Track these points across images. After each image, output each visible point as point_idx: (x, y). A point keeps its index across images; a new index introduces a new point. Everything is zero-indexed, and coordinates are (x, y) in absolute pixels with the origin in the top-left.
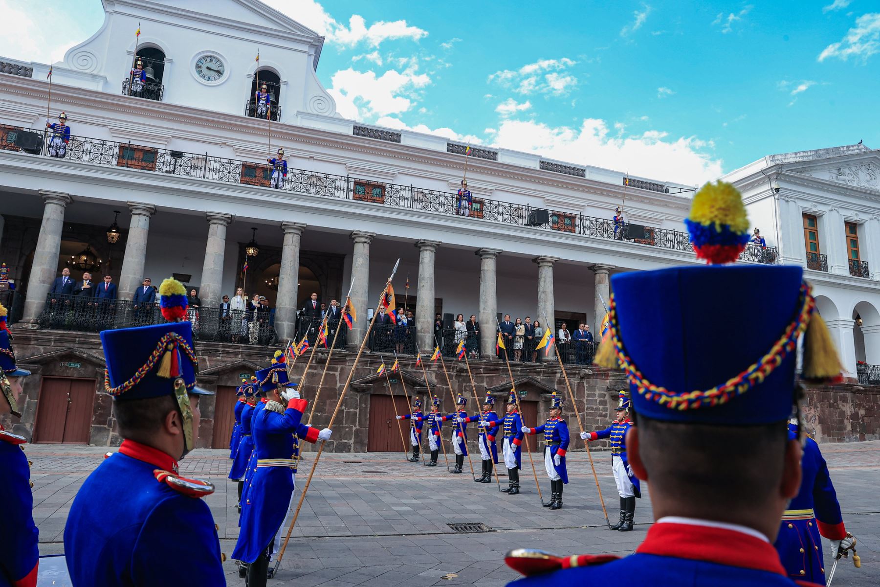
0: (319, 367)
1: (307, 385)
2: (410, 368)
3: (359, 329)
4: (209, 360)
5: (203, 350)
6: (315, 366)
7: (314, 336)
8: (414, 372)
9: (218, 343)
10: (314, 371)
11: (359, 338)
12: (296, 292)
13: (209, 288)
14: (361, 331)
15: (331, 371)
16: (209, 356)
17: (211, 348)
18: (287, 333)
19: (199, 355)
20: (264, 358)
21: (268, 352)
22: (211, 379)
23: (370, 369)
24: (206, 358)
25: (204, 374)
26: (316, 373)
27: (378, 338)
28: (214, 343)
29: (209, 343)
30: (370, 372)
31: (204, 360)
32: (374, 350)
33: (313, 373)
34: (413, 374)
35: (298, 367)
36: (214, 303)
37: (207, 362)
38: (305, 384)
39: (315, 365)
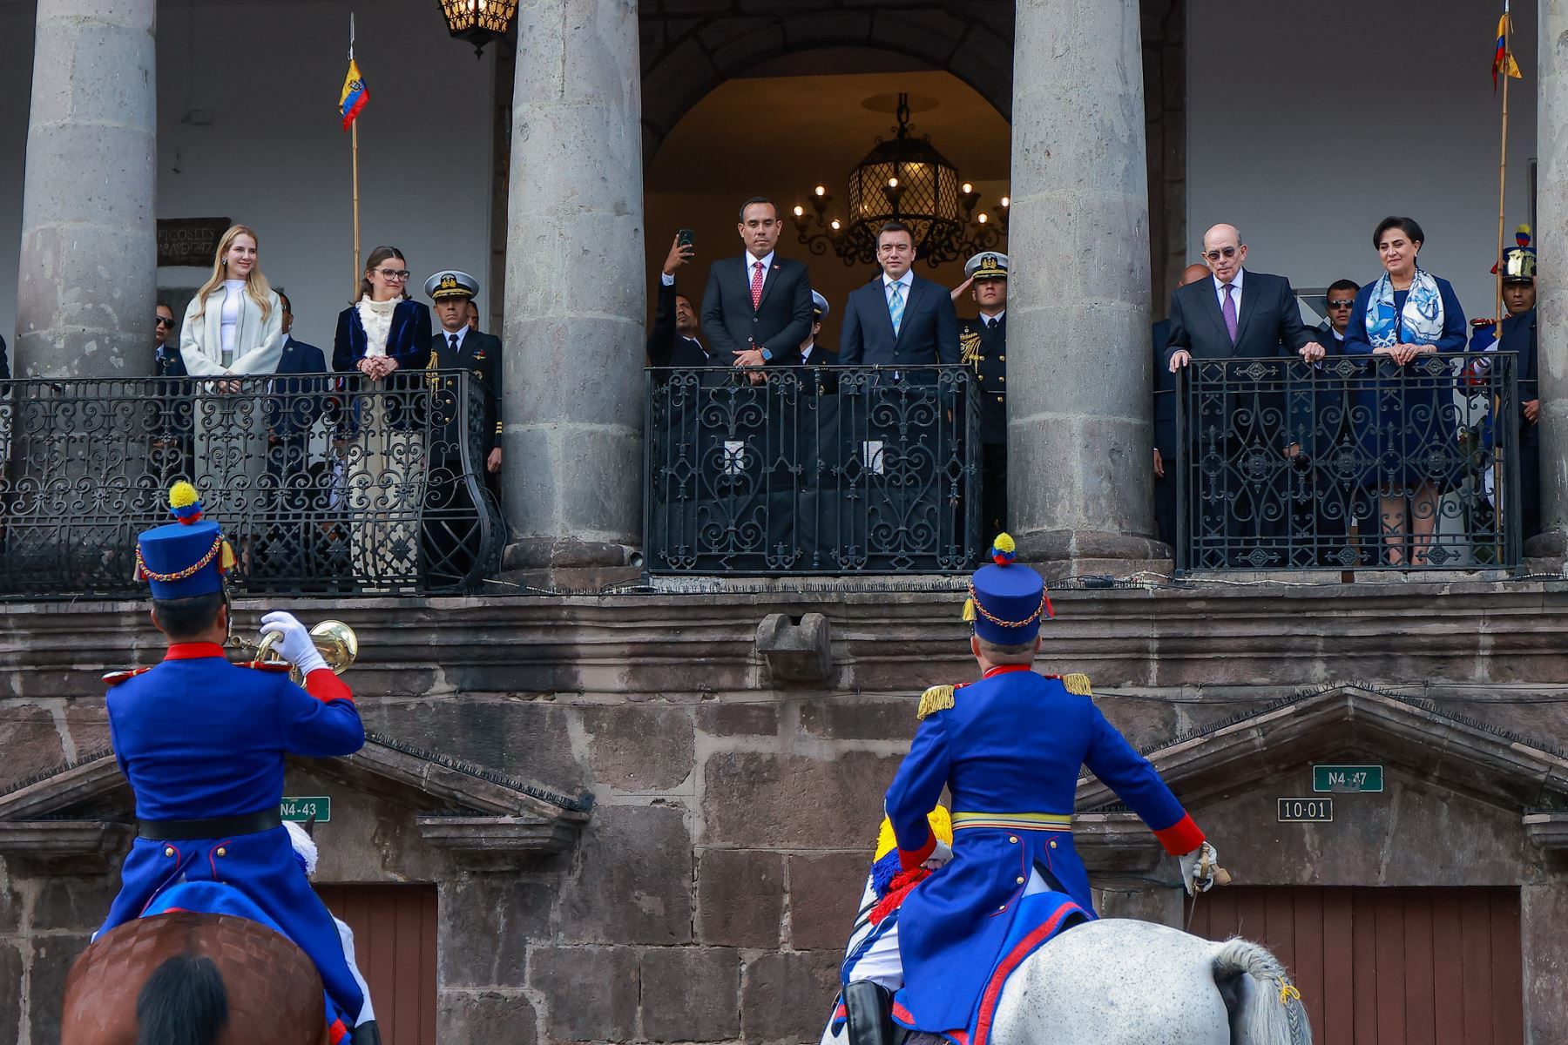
0: (795, 714)
1: (717, 844)
2: (1481, 670)
3: (1077, 420)
4: (75, 724)
5: (31, 657)
6: (770, 710)
7: (745, 500)
8: (1520, 701)
9: (108, 607)
10: (763, 746)
11: (1079, 483)
12: (619, 209)
13: (57, 253)
14: (1091, 433)
15: (885, 735)
16: (72, 698)
17: (74, 642)
18: (566, 495)
19: (10, 695)
20: (417, 684)
21: (433, 639)
22: (62, 841)
23: (1167, 703)
24: (56, 707)
25: (17, 817)
26: (773, 759)
27: (1213, 464)
28: (82, 607)
29: (53, 608)
30: (1170, 723)
31: (43, 725)
32: (1192, 561)
33: (753, 757)
34: (1516, 712)
35: (649, 726)
36: (91, 347)
37: (64, 731)
38: (706, 837)
39: (766, 698)
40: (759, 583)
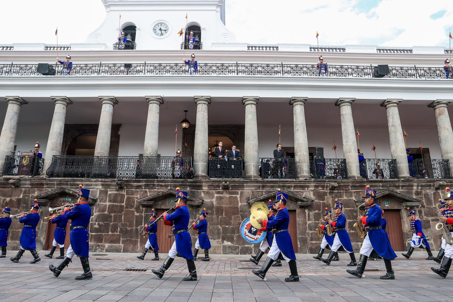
0: (225, 192)
1: (217, 205)
2: (292, 189)
3: (252, 164)
4: (149, 192)
5: (145, 185)
6: (222, 192)
7: (220, 171)
8: (296, 192)
9: (154, 180)
10: (222, 195)
11: (253, 170)
12: (206, 142)
13: (149, 144)
14: (254, 165)
15: (234, 194)
16: (149, 189)
17: (150, 183)
18: (201, 170)
19: (143, 189)
20: (186, 188)
21: (188, 184)
22: (149, 203)
23: (262, 192)
24: (147, 190)
25: (144, 201)
26: (223, 197)
27: (266, 168)
28: (151, 180)
29: (148, 180)
30: (263, 194)
31: (146, 192)
32: (264, 178)
33: (221, 196)
34: (296, 193)
35: (210, 193)
36: (152, 154)
37: (148, 193)
38: (216, 205)
39: (222, 190)
40: (221, 179)
